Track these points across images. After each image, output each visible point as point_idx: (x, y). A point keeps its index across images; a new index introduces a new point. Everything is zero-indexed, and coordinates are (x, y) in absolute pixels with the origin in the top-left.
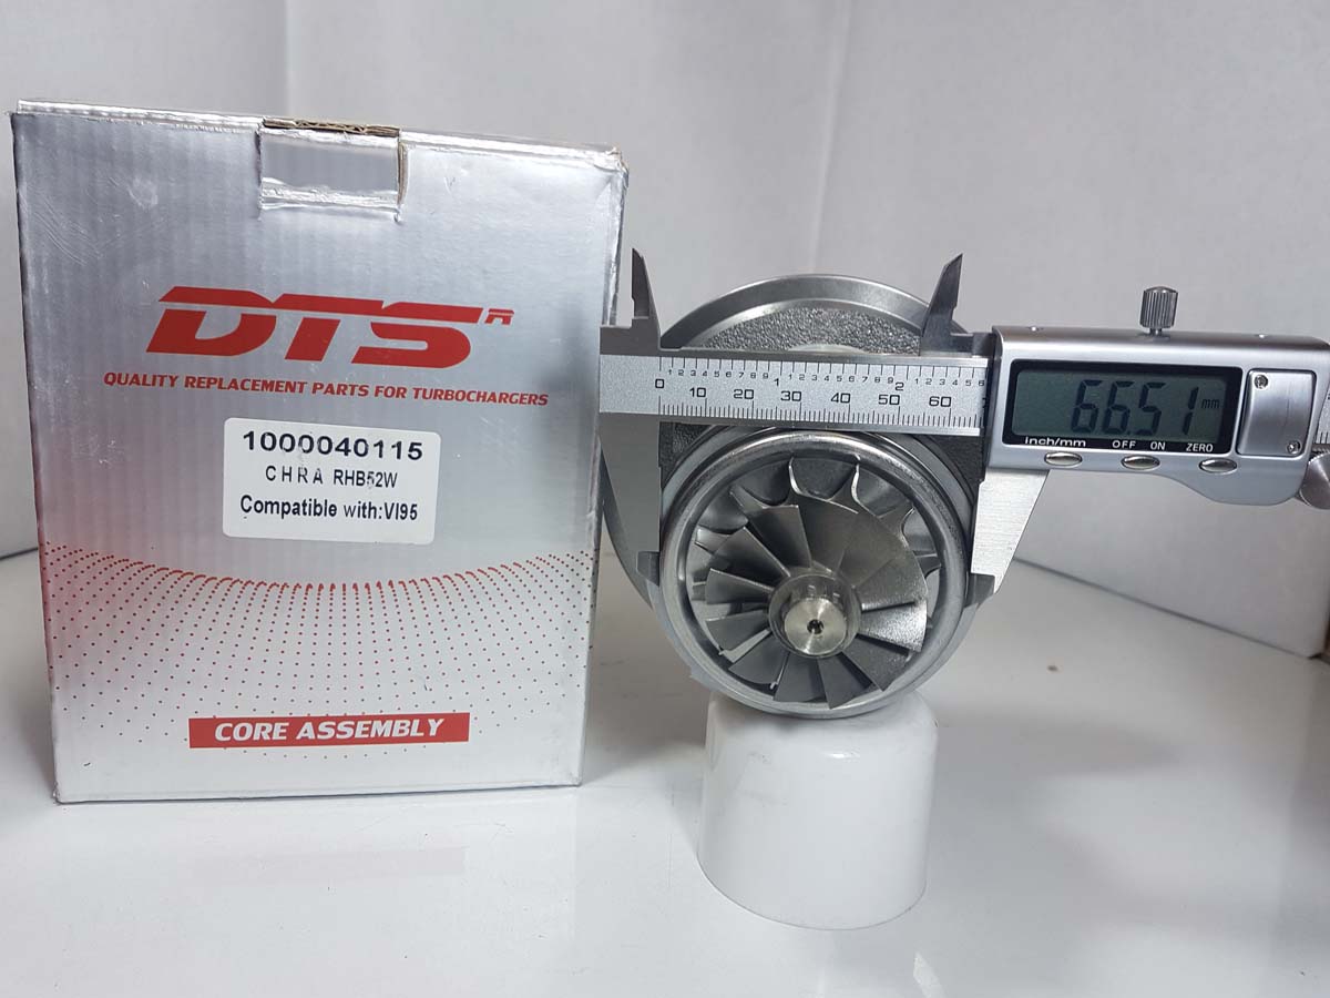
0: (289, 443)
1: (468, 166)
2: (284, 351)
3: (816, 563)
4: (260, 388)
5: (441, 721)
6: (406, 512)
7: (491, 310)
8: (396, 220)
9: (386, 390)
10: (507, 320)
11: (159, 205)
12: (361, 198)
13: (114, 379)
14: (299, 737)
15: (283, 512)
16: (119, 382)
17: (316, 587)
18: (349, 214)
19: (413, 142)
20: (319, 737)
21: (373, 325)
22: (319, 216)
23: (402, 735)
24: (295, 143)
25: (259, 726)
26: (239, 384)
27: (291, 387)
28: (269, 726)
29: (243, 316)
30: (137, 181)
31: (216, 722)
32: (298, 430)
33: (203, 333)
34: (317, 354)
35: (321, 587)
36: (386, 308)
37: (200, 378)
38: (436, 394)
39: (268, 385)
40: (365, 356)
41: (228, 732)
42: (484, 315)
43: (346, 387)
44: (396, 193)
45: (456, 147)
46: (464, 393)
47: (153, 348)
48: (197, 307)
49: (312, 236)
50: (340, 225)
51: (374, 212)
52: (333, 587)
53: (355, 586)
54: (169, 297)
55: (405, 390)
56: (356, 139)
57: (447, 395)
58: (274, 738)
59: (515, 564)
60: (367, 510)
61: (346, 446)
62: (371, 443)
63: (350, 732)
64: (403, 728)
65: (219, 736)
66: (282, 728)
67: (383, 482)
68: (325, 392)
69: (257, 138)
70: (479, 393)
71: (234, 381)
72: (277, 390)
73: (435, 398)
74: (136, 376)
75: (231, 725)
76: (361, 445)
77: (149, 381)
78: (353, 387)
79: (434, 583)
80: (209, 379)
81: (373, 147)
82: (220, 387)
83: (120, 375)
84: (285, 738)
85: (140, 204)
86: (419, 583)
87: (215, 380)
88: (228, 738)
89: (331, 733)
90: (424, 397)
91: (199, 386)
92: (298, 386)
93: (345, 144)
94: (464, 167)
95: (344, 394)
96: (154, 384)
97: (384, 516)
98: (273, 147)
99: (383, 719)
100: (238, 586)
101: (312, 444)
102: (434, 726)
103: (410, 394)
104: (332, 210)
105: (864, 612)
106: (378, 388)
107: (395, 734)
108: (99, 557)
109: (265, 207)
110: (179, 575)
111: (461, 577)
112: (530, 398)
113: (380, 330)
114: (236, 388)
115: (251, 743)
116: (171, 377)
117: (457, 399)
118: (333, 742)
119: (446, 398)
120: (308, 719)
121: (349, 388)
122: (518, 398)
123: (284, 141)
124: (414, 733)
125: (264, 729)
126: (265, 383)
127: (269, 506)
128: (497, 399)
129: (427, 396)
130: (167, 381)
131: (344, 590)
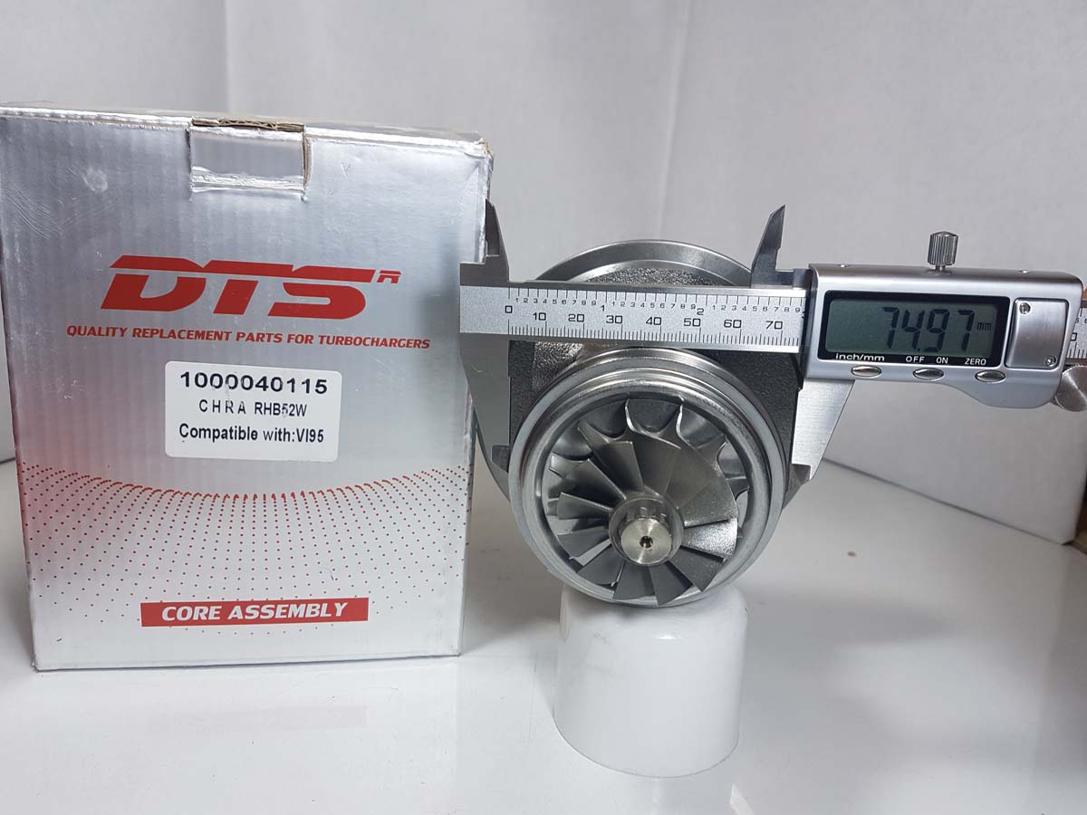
0: (218, 381)
1: (360, 155)
2: (213, 308)
3: (646, 487)
4: (193, 337)
5: (345, 604)
6: (314, 436)
7: (382, 272)
8: (302, 199)
9: (297, 337)
10: (395, 280)
11: (108, 190)
12: (274, 182)
13: (76, 331)
14: (230, 618)
15: (214, 436)
16: (79, 333)
17: (242, 497)
18: (263, 195)
19: (316, 136)
20: (247, 617)
21: (285, 284)
22: (239, 197)
23: (313, 616)
24: (218, 138)
25: (197, 609)
26: (176, 334)
27: (218, 336)
28: (205, 609)
29: (179, 278)
30: (91, 171)
31: (163, 605)
32: (224, 370)
33: (146, 293)
34: (239, 309)
35: (246, 497)
36: (295, 271)
37: (145, 330)
38: (338, 340)
39: (200, 335)
40: (279, 310)
41: (172, 614)
42: (377, 276)
43: (263, 335)
44: (302, 177)
45: (351, 139)
46: (361, 339)
47: (106, 305)
48: (141, 272)
49: (234, 214)
50: (257, 204)
51: (285, 193)
52: (255, 497)
53: (273, 496)
54: (118, 264)
55: (312, 337)
56: (268, 134)
57: (347, 341)
58: (210, 618)
59: (404, 477)
60: (282, 435)
61: (265, 383)
62: (284, 381)
63: (271, 614)
64: (314, 610)
65: (165, 617)
66: (216, 610)
67: (295, 412)
68: (248, 339)
69: (187, 134)
70: (373, 339)
71: (173, 331)
72: (207, 338)
73: (337, 343)
74: (93, 329)
75: (174, 608)
76: (277, 382)
77: (104, 332)
78: (270, 335)
79: (338, 493)
80: (153, 330)
81: (282, 140)
82: (161, 337)
83: (80, 328)
84: (218, 618)
85: (93, 190)
86: (327, 494)
87: (157, 330)
88: (173, 619)
89: (256, 614)
90: (328, 342)
91: (144, 336)
92: (225, 334)
93: (260, 138)
94: (358, 156)
95: (262, 341)
96: (107, 334)
97: (296, 440)
98: (201, 142)
99: (298, 603)
100: (178, 497)
101: (236, 382)
102: (340, 608)
103: (316, 340)
104: (249, 192)
105: (685, 528)
106: (290, 336)
107: (308, 615)
108: (65, 474)
109: (195, 190)
110: (131, 488)
111: (360, 488)
112: (415, 343)
113: (291, 289)
114: (175, 337)
115: (191, 622)
116: (121, 329)
117: (355, 344)
118: (258, 621)
119: (346, 344)
120: (238, 603)
121: (266, 336)
122: (406, 342)
123: (209, 137)
124: (323, 614)
125: (201, 611)
126: (197, 332)
127: (203, 432)
128: (388, 343)
129: (331, 342)
130: (118, 332)
131: (265, 499)
